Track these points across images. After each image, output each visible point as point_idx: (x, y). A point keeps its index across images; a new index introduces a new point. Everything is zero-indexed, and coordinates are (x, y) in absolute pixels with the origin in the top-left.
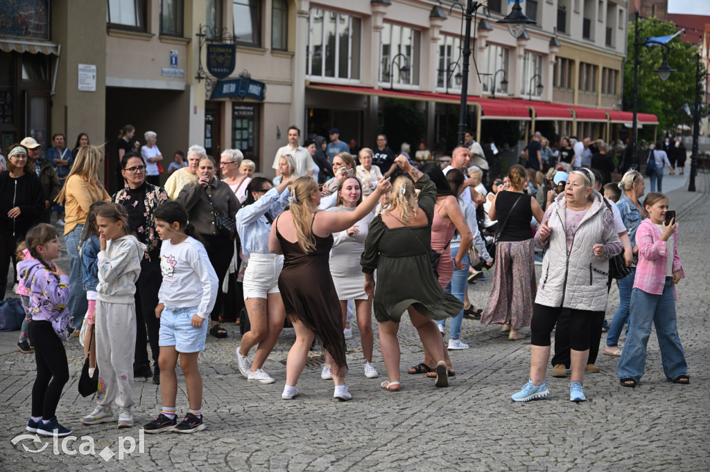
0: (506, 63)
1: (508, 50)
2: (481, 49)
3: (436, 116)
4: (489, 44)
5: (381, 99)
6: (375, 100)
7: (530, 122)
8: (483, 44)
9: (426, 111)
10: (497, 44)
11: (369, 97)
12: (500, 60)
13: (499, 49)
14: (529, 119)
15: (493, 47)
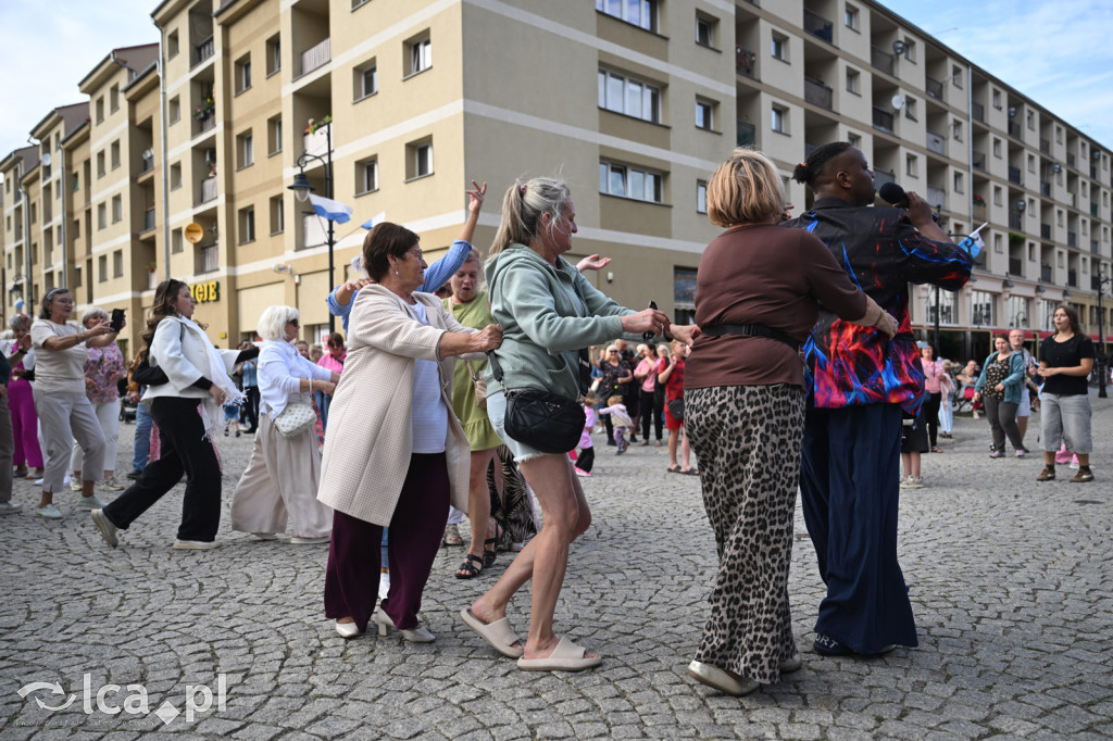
0: (1028, 308)
1: (1028, 300)
2: (1006, 299)
3: (972, 344)
4: (1010, 296)
5: (929, 331)
6: (925, 332)
7: (1035, 343)
8: (1007, 296)
9: (965, 340)
10: (1019, 296)
11: (920, 331)
12: (1022, 308)
13: (1022, 300)
14: (1033, 340)
15: (1016, 299)
